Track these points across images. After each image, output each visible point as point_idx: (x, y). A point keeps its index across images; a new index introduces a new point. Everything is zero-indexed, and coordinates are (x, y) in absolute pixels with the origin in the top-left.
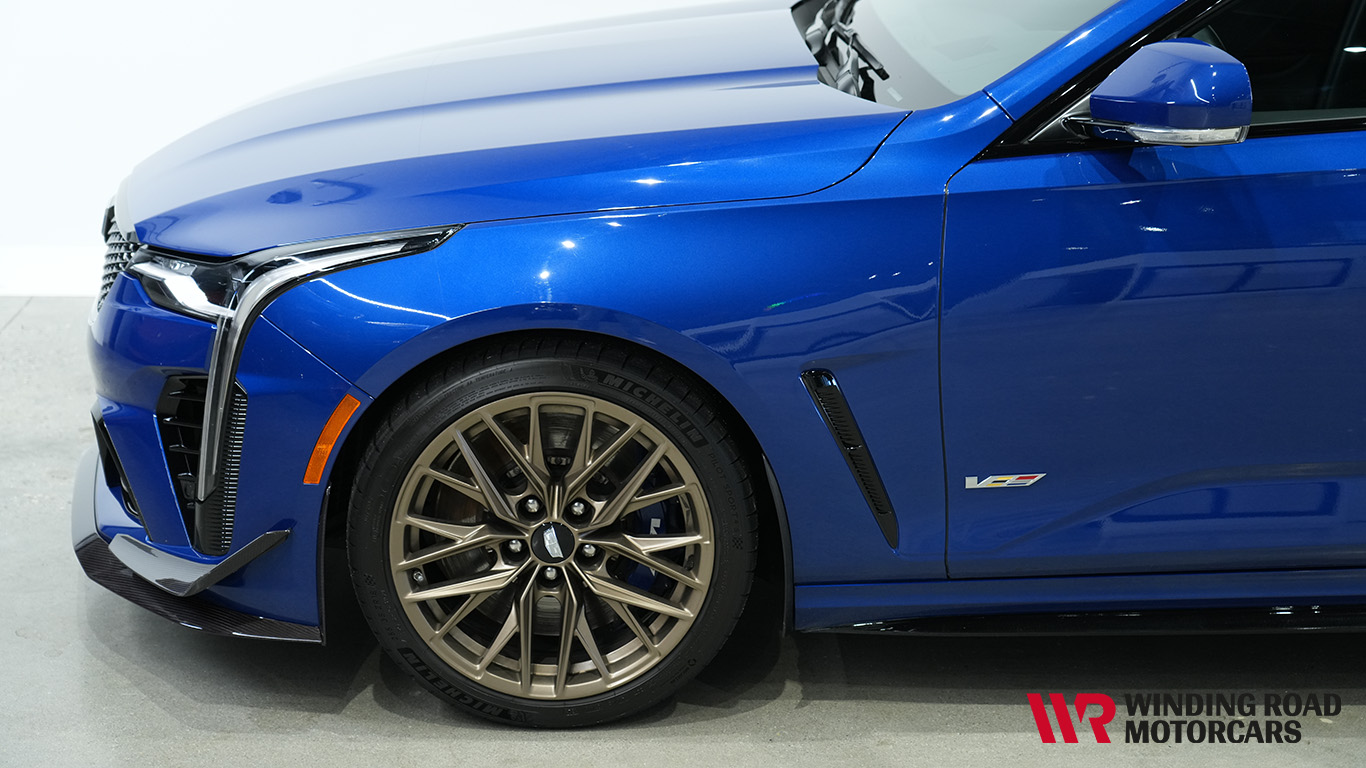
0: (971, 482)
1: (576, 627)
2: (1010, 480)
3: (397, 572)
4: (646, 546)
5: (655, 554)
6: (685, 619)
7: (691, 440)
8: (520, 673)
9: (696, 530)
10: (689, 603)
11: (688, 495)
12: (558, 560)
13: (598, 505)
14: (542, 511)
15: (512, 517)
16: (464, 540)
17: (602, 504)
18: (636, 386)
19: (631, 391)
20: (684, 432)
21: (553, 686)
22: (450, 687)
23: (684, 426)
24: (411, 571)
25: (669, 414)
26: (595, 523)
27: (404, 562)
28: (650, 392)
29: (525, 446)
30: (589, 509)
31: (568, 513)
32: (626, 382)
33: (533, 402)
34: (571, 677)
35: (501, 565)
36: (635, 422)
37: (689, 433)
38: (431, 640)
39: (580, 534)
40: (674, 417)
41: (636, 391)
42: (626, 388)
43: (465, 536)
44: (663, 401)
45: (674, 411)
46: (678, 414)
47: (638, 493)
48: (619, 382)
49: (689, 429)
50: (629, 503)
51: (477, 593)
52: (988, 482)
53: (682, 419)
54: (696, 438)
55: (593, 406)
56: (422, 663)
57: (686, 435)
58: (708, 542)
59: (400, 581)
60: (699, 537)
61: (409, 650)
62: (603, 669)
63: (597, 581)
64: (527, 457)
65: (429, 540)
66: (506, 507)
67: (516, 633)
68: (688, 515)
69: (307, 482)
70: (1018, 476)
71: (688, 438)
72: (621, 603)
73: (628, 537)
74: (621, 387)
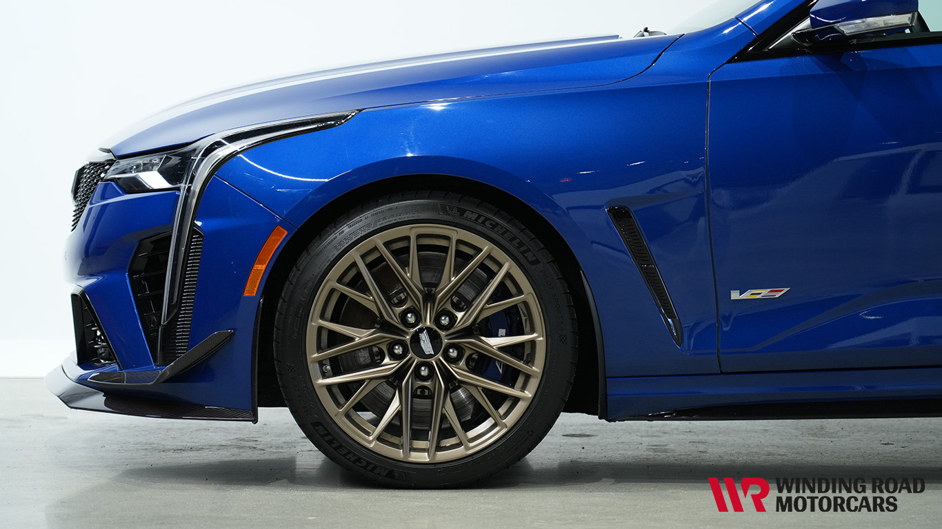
0: (735, 295)
1: (443, 407)
2: (764, 293)
3: (312, 362)
4: (495, 342)
5: (503, 349)
6: (524, 399)
7: (528, 261)
8: (402, 445)
9: (532, 331)
10: (528, 388)
11: (525, 303)
12: (431, 356)
13: (460, 315)
14: (419, 319)
15: (396, 322)
16: (361, 338)
17: (462, 313)
18: (487, 219)
19: (483, 223)
20: (523, 253)
21: (427, 454)
22: (350, 452)
23: (522, 249)
24: (321, 363)
25: (512, 240)
26: (458, 326)
27: (316, 355)
28: (497, 224)
29: (407, 268)
30: (453, 319)
31: (437, 321)
32: (480, 216)
33: (412, 231)
34: (439, 448)
35: (387, 360)
36: (486, 246)
37: (526, 255)
38: (336, 415)
39: (447, 336)
40: (516, 242)
41: (487, 223)
42: (480, 220)
43: (361, 335)
44: (507, 231)
45: (515, 238)
46: (518, 241)
47: (488, 302)
48: (475, 216)
49: (526, 251)
50: (482, 309)
51: (371, 379)
52: (747, 295)
53: (521, 244)
54: (531, 258)
55: (457, 234)
56: (329, 434)
57: (524, 256)
58: (541, 339)
59: (314, 369)
60: (535, 335)
61: (319, 424)
62: (464, 441)
63: (459, 371)
64: (408, 275)
65: (336, 339)
66: (393, 315)
67: (399, 411)
68: (526, 322)
69: (246, 294)
70: (769, 290)
71: (526, 258)
72: (476, 386)
73: (483, 338)
74: (476, 220)
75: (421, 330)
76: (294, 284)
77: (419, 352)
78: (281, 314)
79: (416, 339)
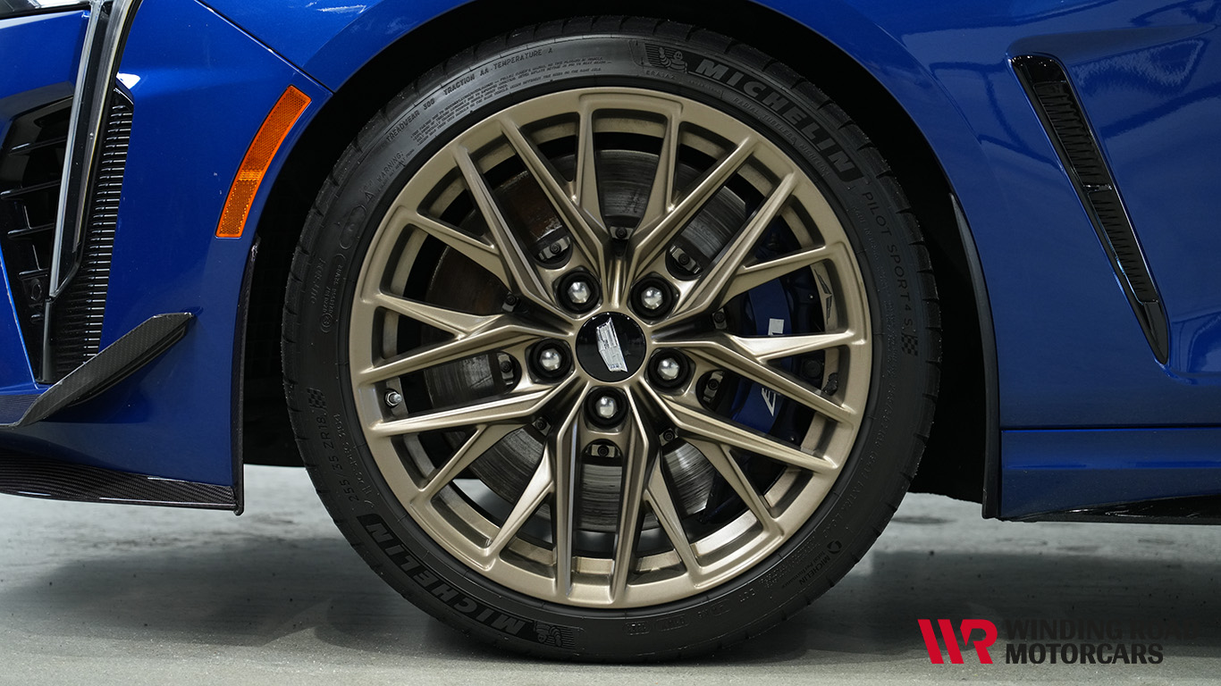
1: (645, 486)
3: (361, 384)
4: (761, 348)
5: (777, 363)
6: (823, 473)
7: (836, 170)
8: (555, 567)
9: (843, 324)
10: (831, 447)
11: (829, 265)
12: (620, 376)
13: (684, 287)
14: (595, 296)
15: (547, 300)
16: (468, 334)
17: (691, 284)
18: (747, 78)
19: (740, 86)
20: (825, 154)
21: (608, 588)
22: (440, 582)
23: (823, 145)
24: (382, 387)
25: (801, 124)
26: (681, 311)
27: (371, 369)
28: (770, 90)
29: (571, 184)
30: (670, 295)
31: (635, 299)
32: (731, 72)
33: (583, 103)
34: (636, 576)
35: (525, 383)
36: (745, 139)
37: (832, 158)
38: (412, 501)
39: (656, 332)
40: (809, 130)
41: (748, 87)
42: (733, 81)
43: (470, 328)
44: (791, 105)
45: (808, 121)
46: (814, 127)
47: (746, 260)
48: (721, 72)
49: (831, 151)
50: (735, 276)
51: (489, 424)
53: (821, 135)
54: (844, 165)
55: (681, 110)
56: (396, 541)
57: (827, 161)
58: (862, 342)
59: (366, 400)
60: (848, 334)
61: (376, 519)
62: (690, 561)
63: (681, 409)
64: (574, 197)
65: (415, 335)
66: (539, 285)
67: (548, 494)
68: (828, 306)
69: (221, 235)
71: (831, 164)
72: (718, 443)
73: (735, 338)
74: (725, 79)
75: (601, 319)
76: (324, 213)
77: (596, 366)
78: (296, 278)
79: (588, 336)
